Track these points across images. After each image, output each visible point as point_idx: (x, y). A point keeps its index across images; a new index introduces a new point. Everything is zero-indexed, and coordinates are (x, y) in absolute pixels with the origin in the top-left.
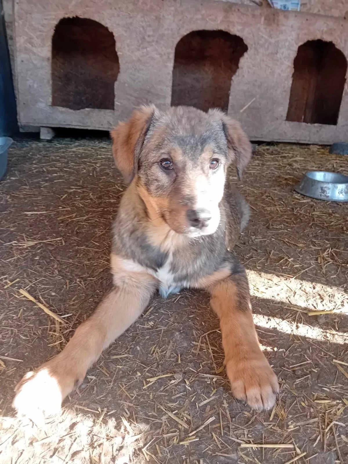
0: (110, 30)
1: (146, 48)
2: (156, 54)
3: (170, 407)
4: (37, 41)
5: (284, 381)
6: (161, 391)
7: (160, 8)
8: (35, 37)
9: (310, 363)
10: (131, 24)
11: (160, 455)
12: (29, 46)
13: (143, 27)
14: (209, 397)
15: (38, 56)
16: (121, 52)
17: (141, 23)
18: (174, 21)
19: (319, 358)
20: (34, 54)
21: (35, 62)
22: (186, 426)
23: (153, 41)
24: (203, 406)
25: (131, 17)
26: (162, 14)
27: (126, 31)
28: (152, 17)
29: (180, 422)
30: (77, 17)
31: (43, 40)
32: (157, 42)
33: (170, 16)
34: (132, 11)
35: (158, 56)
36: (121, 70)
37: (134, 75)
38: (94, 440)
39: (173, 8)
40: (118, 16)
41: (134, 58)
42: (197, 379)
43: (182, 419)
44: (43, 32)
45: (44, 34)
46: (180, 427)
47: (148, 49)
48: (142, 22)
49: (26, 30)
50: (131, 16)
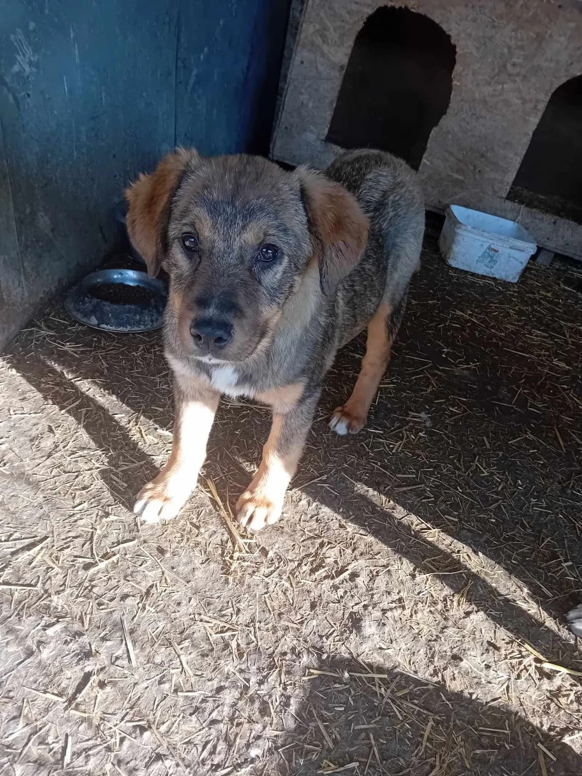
0: (453, 41)
1: (503, 84)
2: (517, 98)
3: (322, 715)
4: (332, 35)
5: (462, 743)
6: (320, 692)
7: (551, 21)
8: (332, 29)
9: (507, 734)
10: (491, 38)
11: (294, 765)
12: (319, 40)
13: (509, 48)
14: (369, 723)
15: (328, 59)
16: (458, 81)
17: (507, 40)
18: (566, 48)
19: (522, 733)
20: (323, 55)
21: (321, 68)
22: (331, 745)
23: (518, 75)
24: (358, 730)
25: (494, 27)
26: (549, 32)
27: (478, 49)
28: (531, 33)
29: (327, 738)
30: (406, 7)
31: (342, 35)
32: (525, 77)
33: (562, 39)
34: (500, 17)
35: (519, 102)
36: (449, 111)
37: (468, 123)
38: (236, 716)
39: (572, 25)
40: (474, 20)
41: (477, 96)
42: (365, 693)
43: (330, 735)
44: (347, 22)
45: (347, 27)
46: (325, 743)
47: (505, 86)
48: (511, 38)
49: (322, 15)
50: (496, 24)
